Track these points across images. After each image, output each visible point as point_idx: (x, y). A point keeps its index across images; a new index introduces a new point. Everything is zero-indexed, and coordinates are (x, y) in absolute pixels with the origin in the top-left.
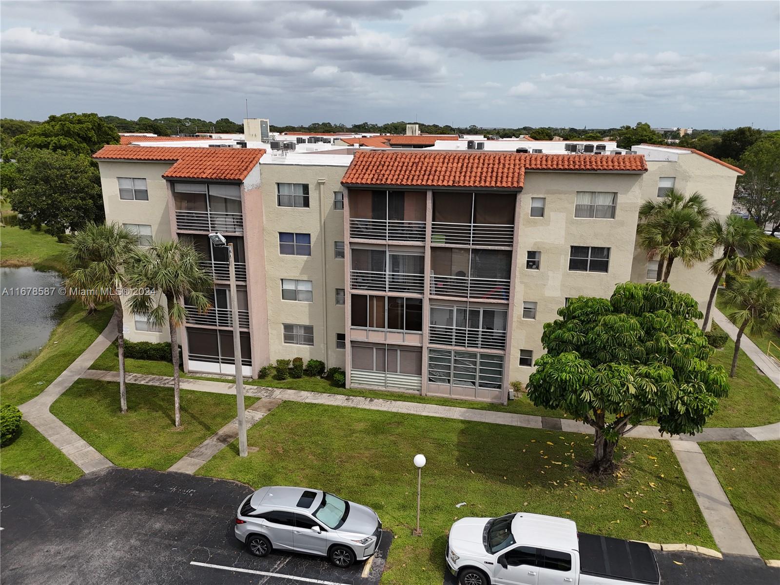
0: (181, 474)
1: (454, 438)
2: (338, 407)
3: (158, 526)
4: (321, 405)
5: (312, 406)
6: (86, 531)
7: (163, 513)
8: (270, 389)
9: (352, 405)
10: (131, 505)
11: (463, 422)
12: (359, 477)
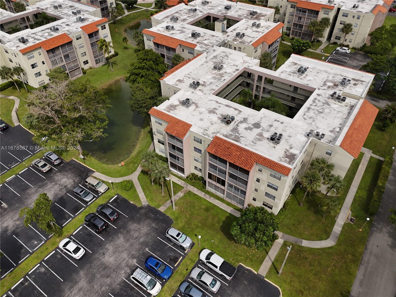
0: (161, 211)
1: (224, 219)
2: (201, 197)
3: (154, 225)
4: (197, 195)
5: (195, 195)
6: (141, 223)
7: (155, 222)
8: (188, 184)
9: (205, 198)
10: (150, 218)
11: (230, 214)
12: (196, 225)
